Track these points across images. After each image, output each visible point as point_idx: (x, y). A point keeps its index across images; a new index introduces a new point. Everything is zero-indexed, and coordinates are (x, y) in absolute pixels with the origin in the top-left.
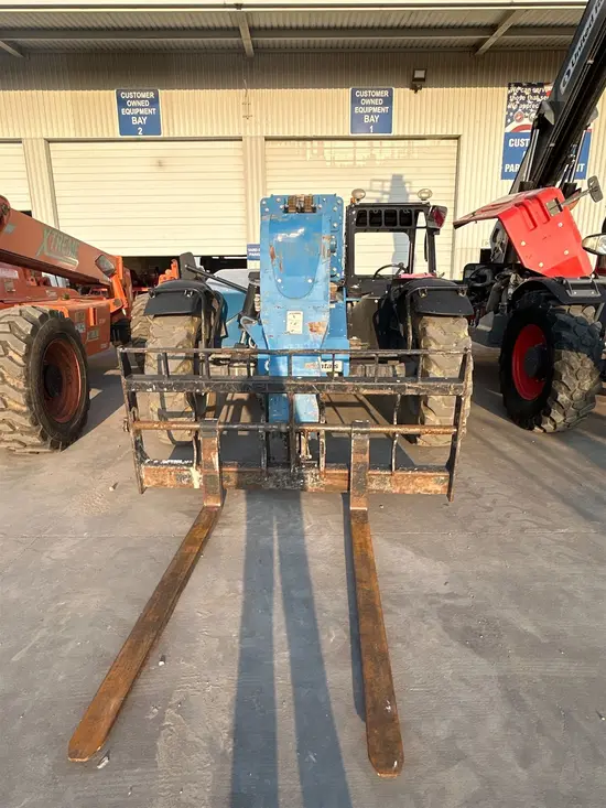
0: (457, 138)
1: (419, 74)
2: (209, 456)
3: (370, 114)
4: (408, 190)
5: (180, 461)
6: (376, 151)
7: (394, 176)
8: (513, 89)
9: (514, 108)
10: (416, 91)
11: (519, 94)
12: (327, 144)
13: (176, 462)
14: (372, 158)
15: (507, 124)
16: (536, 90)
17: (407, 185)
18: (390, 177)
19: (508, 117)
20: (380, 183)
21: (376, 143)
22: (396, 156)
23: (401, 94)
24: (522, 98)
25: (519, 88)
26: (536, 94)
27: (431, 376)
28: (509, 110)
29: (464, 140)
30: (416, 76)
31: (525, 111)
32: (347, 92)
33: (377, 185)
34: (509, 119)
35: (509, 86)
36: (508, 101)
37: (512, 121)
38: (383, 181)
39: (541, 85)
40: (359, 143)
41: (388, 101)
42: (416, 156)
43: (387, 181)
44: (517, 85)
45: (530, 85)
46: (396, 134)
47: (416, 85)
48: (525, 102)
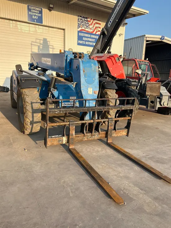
0: (64, 29)
1: (51, 6)
2: (72, 132)
3: (35, 15)
4: (49, 44)
5: (58, 136)
6: (37, 29)
7: (44, 39)
8: (79, 17)
9: (80, 23)
10: (50, 11)
11: (81, 19)
12: (18, 23)
13: (57, 136)
14: (36, 31)
15: (78, 28)
16: (86, 19)
17: (48, 42)
18: (42, 39)
19: (78, 26)
20: (39, 40)
21: (37, 26)
22: (44, 32)
23: (45, 11)
24: (82, 21)
25: (81, 18)
26: (85, 21)
27: (110, 105)
28: (79, 24)
29: (66, 30)
30: (50, 6)
31: (83, 25)
32: (26, 6)
33: (38, 41)
34: (79, 27)
35: (78, 16)
36: (78, 21)
37: (80, 27)
38: (40, 40)
39: (87, 18)
40: (31, 25)
41: (41, 12)
42: (50, 33)
43: (41, 40)
44: (80, 16)
45: (84, 17)
46: (44, 24)
47: (50, 9)
48: (83, 22)
